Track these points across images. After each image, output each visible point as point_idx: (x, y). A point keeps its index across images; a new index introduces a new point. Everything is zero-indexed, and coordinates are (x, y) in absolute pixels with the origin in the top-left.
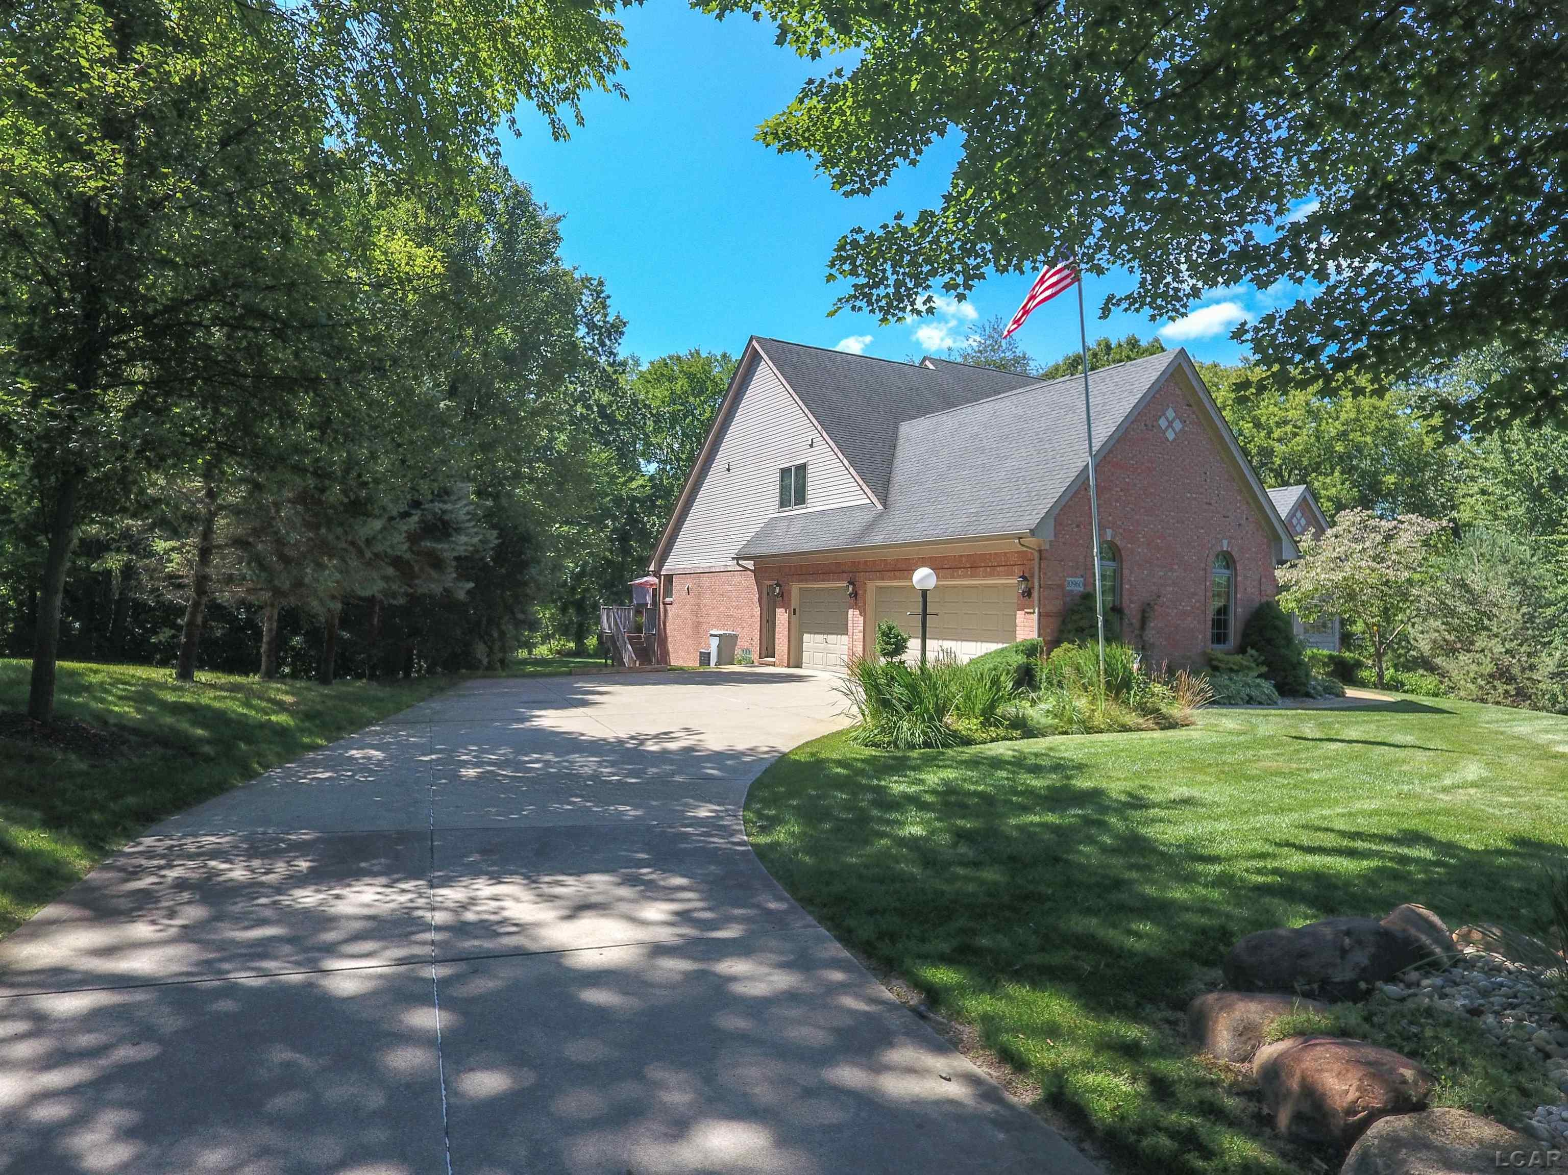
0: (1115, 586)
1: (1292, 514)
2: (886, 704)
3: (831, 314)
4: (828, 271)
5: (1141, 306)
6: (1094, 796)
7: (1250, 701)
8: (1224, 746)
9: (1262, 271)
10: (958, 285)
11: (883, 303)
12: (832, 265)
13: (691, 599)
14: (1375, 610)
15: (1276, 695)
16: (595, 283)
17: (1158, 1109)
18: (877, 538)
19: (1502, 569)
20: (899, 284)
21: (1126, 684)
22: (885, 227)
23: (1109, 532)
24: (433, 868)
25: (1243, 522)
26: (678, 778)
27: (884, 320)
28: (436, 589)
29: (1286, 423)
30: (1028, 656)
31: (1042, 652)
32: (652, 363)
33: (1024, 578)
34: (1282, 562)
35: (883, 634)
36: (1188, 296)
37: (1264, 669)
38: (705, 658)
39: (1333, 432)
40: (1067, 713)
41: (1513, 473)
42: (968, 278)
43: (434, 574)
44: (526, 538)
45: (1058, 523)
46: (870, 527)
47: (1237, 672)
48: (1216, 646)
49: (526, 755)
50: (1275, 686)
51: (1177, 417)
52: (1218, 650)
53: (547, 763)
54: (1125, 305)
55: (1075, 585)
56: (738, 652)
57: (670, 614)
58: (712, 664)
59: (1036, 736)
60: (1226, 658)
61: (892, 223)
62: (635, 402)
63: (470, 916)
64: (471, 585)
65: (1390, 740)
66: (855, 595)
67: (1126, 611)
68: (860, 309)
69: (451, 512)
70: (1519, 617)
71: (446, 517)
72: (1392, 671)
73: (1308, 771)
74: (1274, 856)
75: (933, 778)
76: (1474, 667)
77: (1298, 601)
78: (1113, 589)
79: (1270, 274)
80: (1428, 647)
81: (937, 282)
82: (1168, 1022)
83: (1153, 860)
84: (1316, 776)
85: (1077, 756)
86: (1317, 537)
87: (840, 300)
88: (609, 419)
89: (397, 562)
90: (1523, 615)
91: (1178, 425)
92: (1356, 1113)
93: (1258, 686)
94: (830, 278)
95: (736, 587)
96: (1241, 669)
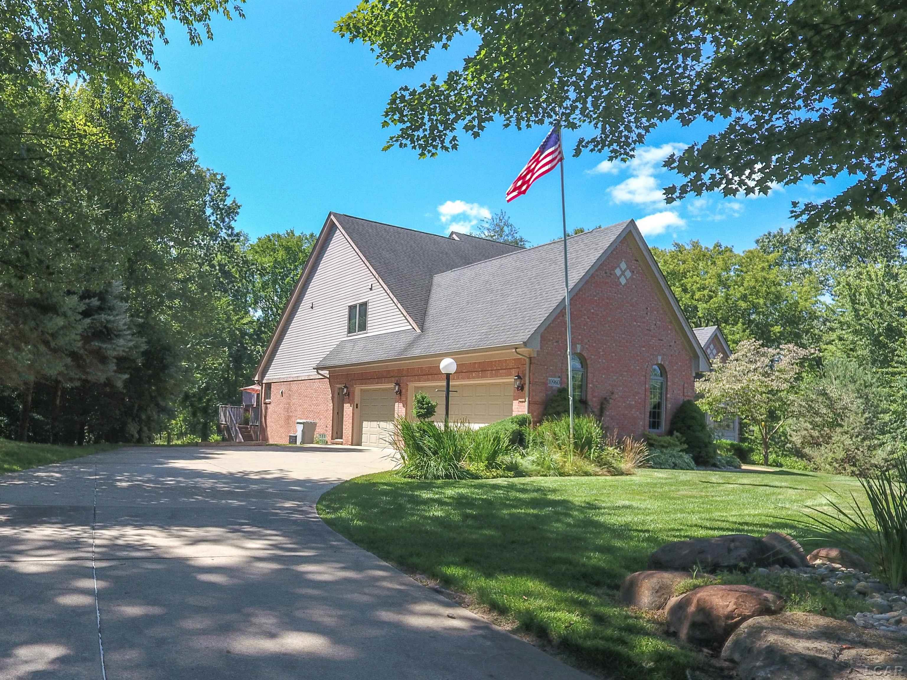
0: (581, 387)
1: (708, 345)
2: (419, 449)
3: (385, 149)
4: (383, 119)
5: (602, 148)
6: (564, 503)
7: (675, 466)
8: (656, 484)
9: (685, 110)
10: (474, 126)
11: (421, 142)
12: (387, 115)
13: (284, 400)
14: (763, 410)
15: (693, 464)
16: (219, 177)
17: (599, 628)
18: (416, 352)
19: (851, 386)
20: (433, 128)
21: (589, 442)
22: (423, 86)
23: (579, 346)
24: (95, 522)
25: (672, 344)
26: (270, 490)
27: (422, 154)
28: (102, 377)
29: (704, 289)
30: (520, 425)
31: (530, 424)
32: (259, 239)
33: (519, 377)
34: (699, 376)
35: (418, 402)
36: (635, 142)
37: (686, 446)
38: (293, 439)
39: (738, 295)
40: (547, 463)
41: (861, 325)
42: (481, 120)
43: (101, 366)
44: (167, 349)
45: (543, 338)
46: (411, 345)
47: (666, 447)
48: (651, 430)
49: (163, 478)
50: (692, 458)
51: (628, 267)
52: (653, 433)
53: (179, 482)
54: (591, 146)
55: (554, 383)
56: (316, 435)
57: (270, 411)
58: (298, 443)
59: (524, 476)
60: (659, 438)
61: (429, 84)
62: (246, 262)
63: (120, 542)
64: (127, 376)
65: (772, 484)
66: (400, 392)
67: (590, 403)
68: (406, 145)
69: (114, 322)
70: (863, 420)
71: (109, 326)
72: (774, 456)
73: (712, 496)
74: (686, 530)
75: (450, 492)
76: (831, 454)
77: (709, 404)
78: (580, 387)
79: (690, 113)
80: (800, 441)
81: (460, 125)
82: (609, 595)
83: (602, 530)
84: (718, 499)
85: (554, 486)
86: (724, 360)
87: (391, 138)
88: (227, 274)
89: (74, 355)
90: (866, 419)
91: (628, 274)
92: (733, 618)
93: (681, 457)
94: (385, 124)
95: (316, 391)
96: (669, 445)
